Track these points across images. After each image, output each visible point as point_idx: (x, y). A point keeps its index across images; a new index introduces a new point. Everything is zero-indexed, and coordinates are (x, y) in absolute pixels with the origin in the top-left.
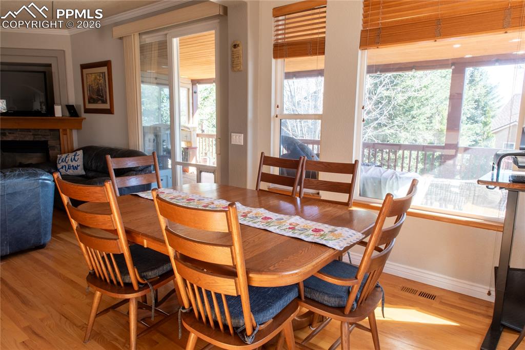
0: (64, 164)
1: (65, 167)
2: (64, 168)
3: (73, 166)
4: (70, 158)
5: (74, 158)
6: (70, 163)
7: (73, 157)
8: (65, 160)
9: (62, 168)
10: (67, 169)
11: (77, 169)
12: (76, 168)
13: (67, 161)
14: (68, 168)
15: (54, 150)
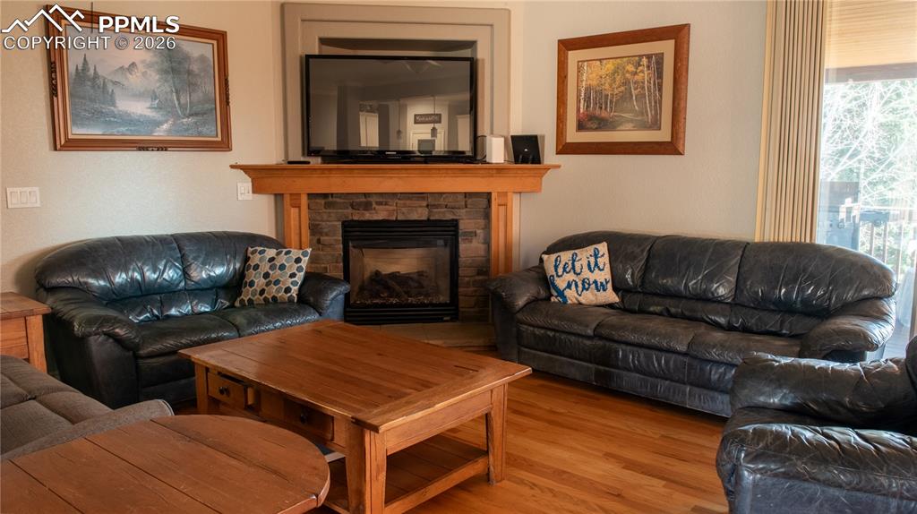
0: (570, 277)
1: (577, 286)
2: (573, 287)
3: (595, 282)
4: (585, 263)
5: (596, 264)
6: (586, 274)
7: (592, 260)
8: (573, 267)
9: (569, 286)
10: (580, 289)
11: (604, 290)
12: (600, 287)
13: (578, 270)
14: (584, 288)
15: (471, 241)
